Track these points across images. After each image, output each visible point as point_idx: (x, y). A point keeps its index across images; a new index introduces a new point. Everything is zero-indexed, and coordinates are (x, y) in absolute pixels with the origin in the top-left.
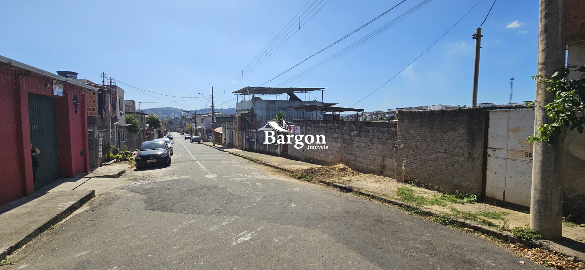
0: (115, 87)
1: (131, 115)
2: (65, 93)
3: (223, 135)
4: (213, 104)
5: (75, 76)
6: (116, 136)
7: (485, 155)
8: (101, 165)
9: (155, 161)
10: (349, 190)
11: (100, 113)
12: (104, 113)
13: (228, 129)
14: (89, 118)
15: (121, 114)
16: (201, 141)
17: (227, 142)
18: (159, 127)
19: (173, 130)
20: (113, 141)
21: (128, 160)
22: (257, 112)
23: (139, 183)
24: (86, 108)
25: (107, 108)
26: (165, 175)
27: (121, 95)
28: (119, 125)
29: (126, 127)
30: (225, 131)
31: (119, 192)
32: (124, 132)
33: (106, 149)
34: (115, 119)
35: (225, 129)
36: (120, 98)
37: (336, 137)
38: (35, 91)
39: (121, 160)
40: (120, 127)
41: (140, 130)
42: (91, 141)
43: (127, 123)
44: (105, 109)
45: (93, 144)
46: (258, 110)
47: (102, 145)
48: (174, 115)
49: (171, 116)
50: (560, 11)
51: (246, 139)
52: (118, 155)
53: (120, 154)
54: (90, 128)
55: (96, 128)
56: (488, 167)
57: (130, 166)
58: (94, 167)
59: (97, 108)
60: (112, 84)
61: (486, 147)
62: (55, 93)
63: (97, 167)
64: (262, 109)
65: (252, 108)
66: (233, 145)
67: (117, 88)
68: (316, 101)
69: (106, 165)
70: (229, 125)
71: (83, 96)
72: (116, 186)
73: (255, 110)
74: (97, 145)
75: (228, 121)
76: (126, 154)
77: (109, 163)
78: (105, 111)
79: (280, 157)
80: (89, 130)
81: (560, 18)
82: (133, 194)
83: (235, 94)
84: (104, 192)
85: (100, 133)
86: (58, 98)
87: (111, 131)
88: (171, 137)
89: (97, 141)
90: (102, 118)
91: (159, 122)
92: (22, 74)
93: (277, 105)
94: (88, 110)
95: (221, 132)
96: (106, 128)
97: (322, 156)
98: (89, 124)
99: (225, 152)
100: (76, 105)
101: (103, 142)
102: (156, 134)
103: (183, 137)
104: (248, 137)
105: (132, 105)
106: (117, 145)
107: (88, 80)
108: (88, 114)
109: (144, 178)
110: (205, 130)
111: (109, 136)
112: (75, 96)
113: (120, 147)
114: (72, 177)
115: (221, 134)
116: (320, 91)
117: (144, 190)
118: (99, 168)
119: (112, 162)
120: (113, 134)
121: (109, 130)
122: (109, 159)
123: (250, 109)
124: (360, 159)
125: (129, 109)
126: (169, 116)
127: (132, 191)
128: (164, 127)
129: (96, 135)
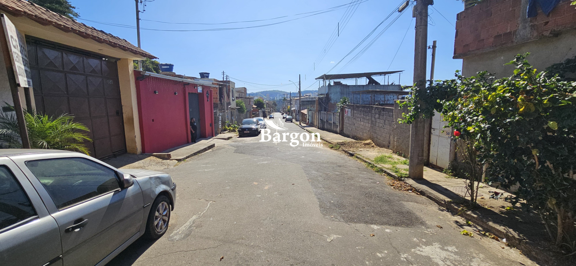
0: (229, 81)
1: (240, 100)
2: (203, 90)
3: (308, 116)
4: (300, 89)
5: (208, 75)
6: (230, 115)
7: (430, 133)
8: (221, 133)
9: (249, 132)
10: (352, 155)
11: (220, 100)
12: (222, 100)
13: (310, 110)
14: (214, 103)
15: (233, 100)
16: (294, 120)
17: (310, 122)
18: (264, 108)
19: (277, 110)
20: (228, 118)
21: (236, 131)
22: (332, 96)
23: (236, 143)
24: (212, 98)
25: (224, 96)
26: (252, 140)
27: (233, 87)
28: (231, 107)
29: (236, 109)
30: (309, 112)
31: (225, 146)
32: (236, 112)
33: (223, 123)
34: (229, 104)
35: (309, 110)
36: (232, 89)
37: (368, 119)
38: (191, 92)
39: (232, 131)
40: (232, 109)
41: (246, 111)
42: (215, 118)
43: (237, 106)
44: (223, 97)
45: (216, 120)
46: (333, 94)
47: (221, 120)
48: (279, 97)
49: (277, 98)
50: (420, 47)
51: (320, 119)
52: (230, 128)
53: (231, 127)
54: (214, 110)
55: (218, 110)
56: (431, 142)
57: (236, 135)
58: (217, 134)
59: (218, 97)
60: (228, 80)
61: (430, 128)
62: (199, 91)
63: (218, 134)
64: (337, 93)
65: (328, 93)
66: (313, 124)
67: (230, 82)
68: (393, 84)
69: (223, 133)
70: (311, 107)
71: (211, 91)
72: (225, 144)
73: (330, 95)
74: (219, 120)
75: (311, 104)
76: (235, 127)
77: (225, 132)
78: (223, 99)
79: (339, 135)
80: (214, 111)
81: (420, 51)
82: (231, 147)
83: (317, 80)
84: (219, 145)
85: (220, 113)
86: (200, 93)
87: (226, 111)
88: (273, 116)
89: (218, 118)
90: (221, 103)
91: (263, 104)
92: (186, 85)
93: (351, 90)
94: (214, 98)
95: (306, 113)
96: (224, 110)
97: (361, 134)
98: (214, 108)
99: (305, 129)
100: (208, 97)
101: (221, 118)
102: (261, 114)
103: (282, 116)
104: (323, 118)
105: (243, 92)
106: (230, 121)
107: (214, 79)
108: (214, 101)
109: (240, 141)
110: (297, 111)
111: (225, 115)
112: (207, 91)
113: (232, 122)
114: (206, 138)
115: (306, 115)
116: (398, 74)
117: (237, 146)
118: (220, 134)
119: (227, 132)
120: (227, 113)
121: (225, 111)
122: (225, 130)
123: (326, 94)
124: (379, 136)
125: (242, 95)
126: (275, 98)
127: (232, 146)
128: (268, 108)
129: (218, 114)
